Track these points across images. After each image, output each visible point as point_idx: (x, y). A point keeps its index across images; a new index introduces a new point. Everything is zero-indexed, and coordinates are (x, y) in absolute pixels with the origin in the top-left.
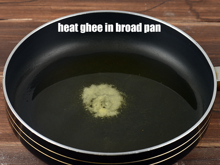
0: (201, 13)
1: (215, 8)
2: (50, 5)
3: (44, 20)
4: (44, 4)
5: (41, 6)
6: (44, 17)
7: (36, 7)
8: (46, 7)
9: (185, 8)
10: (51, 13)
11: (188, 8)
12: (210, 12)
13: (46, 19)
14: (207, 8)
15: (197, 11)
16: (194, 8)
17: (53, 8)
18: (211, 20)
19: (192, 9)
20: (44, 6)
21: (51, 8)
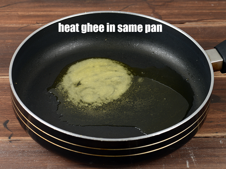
0: (163, 15)
1: (176, 11)
2: (18, 11)
3: (11, 25)
4: (12, 10)
5: (8, 12)
6: (11, 22)
7: (3, 13)
8: (13, 13)
9: (148, 12)
10: (18, 18)
11: (151, 11)
12: (172, 14)
13: (14, 24)
14: (169, 11)
15: (159, 14)
16: (156, 11)
17: (20, 13)
18: (173, 22)
19: (155, 12)
20: (11, 12)
21: (18, 14)
